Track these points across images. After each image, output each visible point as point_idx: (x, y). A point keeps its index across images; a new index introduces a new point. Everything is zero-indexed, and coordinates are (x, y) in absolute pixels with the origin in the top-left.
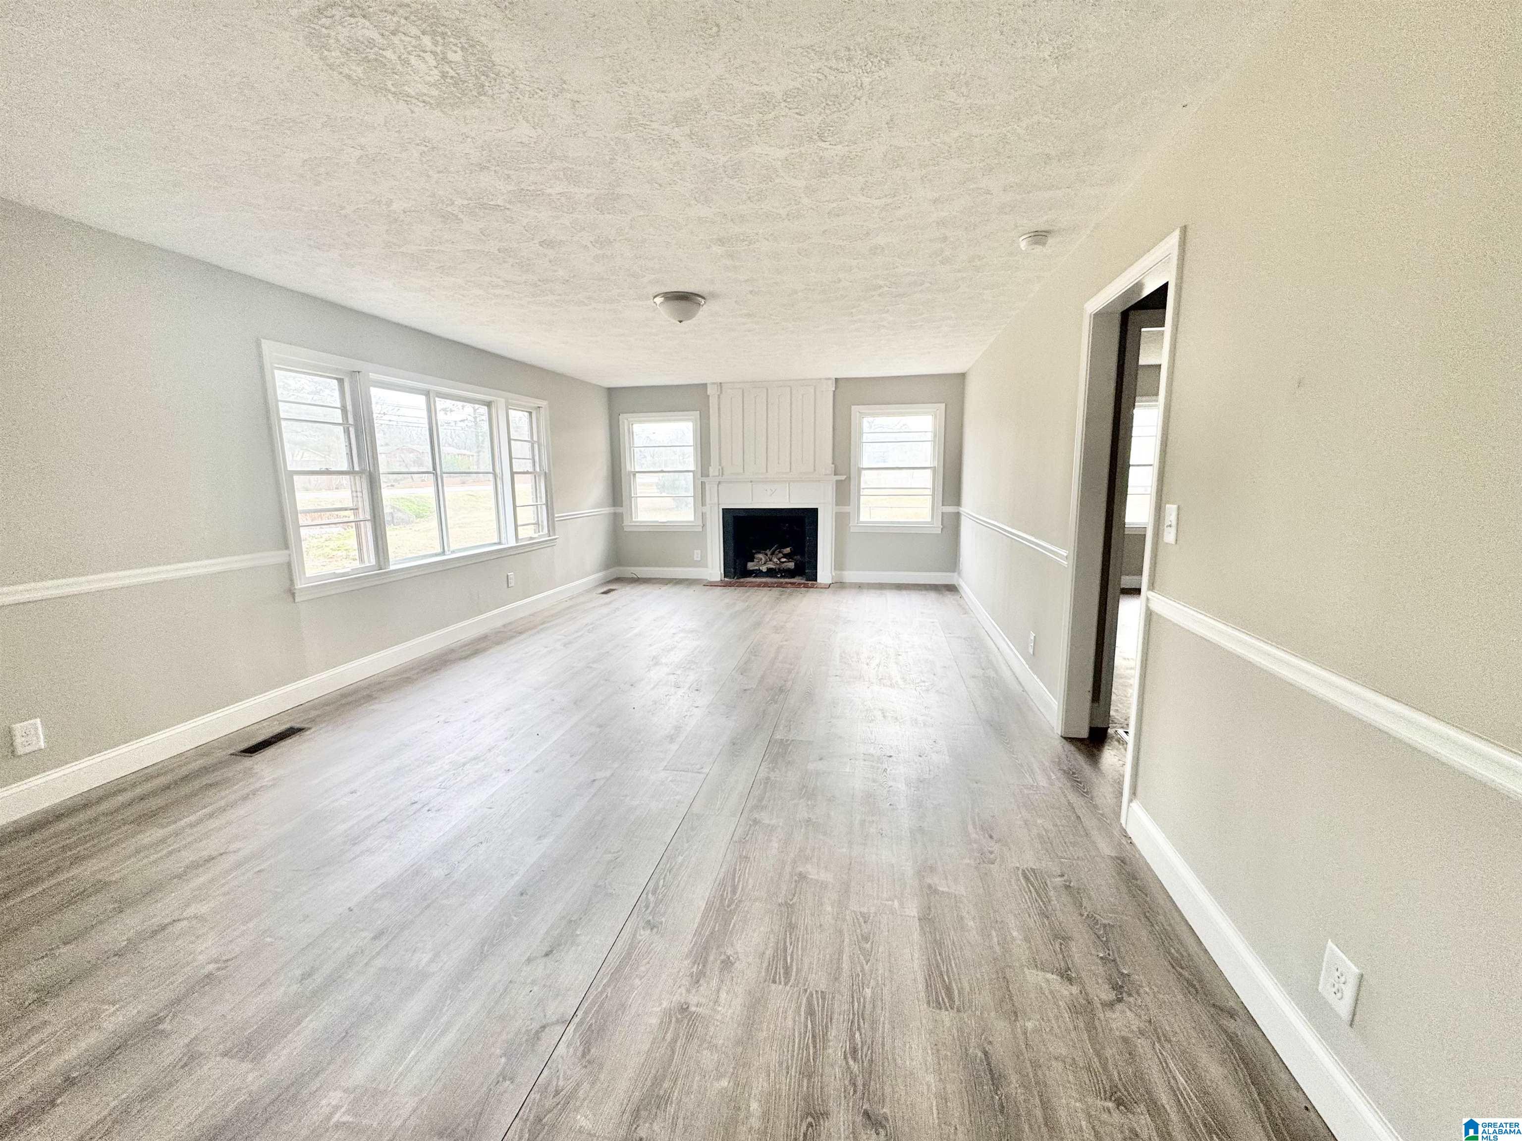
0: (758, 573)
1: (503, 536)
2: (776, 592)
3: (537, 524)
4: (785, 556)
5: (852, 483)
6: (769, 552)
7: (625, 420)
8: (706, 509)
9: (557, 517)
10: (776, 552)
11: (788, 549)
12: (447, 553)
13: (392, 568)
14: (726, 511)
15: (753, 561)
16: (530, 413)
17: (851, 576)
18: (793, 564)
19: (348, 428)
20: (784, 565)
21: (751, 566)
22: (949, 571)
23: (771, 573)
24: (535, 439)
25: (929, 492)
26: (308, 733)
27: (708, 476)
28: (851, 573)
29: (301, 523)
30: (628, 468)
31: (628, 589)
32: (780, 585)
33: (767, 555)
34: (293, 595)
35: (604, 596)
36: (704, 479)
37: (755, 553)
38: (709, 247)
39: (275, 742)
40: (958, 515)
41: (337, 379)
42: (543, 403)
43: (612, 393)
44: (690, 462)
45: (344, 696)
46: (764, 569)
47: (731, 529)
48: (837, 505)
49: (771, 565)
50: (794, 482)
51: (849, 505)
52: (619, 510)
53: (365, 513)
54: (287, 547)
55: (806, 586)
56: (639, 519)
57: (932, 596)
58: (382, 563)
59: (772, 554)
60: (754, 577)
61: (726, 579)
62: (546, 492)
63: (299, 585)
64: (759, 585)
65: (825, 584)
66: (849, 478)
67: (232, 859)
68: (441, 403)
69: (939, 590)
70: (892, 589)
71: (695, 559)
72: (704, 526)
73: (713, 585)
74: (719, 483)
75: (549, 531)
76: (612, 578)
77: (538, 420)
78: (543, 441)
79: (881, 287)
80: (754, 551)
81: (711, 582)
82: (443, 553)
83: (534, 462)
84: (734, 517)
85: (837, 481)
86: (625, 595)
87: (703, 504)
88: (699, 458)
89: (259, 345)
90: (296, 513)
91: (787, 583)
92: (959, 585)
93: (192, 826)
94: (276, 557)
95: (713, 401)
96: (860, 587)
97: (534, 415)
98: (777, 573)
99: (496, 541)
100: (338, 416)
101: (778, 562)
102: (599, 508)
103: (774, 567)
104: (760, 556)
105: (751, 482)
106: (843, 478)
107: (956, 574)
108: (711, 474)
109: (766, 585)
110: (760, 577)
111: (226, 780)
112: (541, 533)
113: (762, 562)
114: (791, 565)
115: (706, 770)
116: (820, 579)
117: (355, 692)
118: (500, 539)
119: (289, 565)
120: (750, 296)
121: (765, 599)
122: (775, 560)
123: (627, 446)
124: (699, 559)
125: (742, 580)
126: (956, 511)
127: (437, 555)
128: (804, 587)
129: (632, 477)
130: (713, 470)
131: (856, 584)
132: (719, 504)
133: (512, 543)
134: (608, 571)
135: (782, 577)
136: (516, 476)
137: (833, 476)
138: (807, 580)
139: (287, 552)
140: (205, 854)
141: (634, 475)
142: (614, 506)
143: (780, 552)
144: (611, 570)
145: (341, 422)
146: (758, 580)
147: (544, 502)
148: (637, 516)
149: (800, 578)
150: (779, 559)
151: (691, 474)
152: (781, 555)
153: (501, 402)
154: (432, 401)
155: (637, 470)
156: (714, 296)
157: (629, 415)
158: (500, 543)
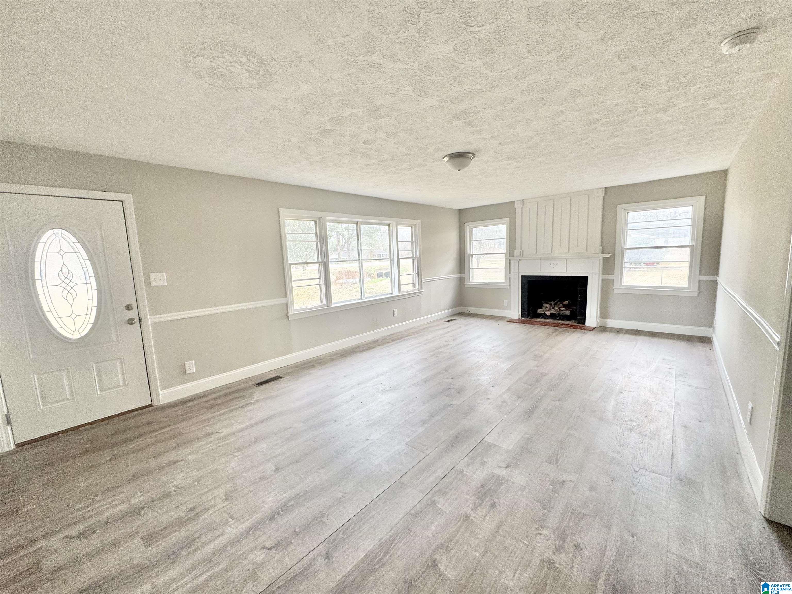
0: (544, 316)
1: (393, 290)
2: (551, 329)
3: (414, 284)
4: (564, 306)
5: (617, 257)
6: (553, 303)
7: (468, 226)
8: (512, 276)
9: (424, 280)
10: (559, 303)
11: (567, 302)
12: (363, 298)
13: (333, 306)
14: (523, 277)
15: (542, 308)
16: (412, 227)
17: (612, 323)
18: (569, 311)
19: (318, 243)
20: (562, 312)
21: (540, 311)
22: (706, 327)
23: (552, 316)
24: (414, 240)
25: (688, 264)
26: (283, 379)
27: (514, 256)
28: (613, 321)
29: (293, 286)
30: (469, 252)
31: (462, 320)
32: (557, 325)
33: (551, 305)
34: (288, 317)
35: (447, 323)
36: (511, 258)
37: (544, 303)
38: (451, 123)
39: (269, 382)
40: (716, 283)
41: (314, 221)
42: (419, 222)
43: (461, 212)
44: (503, 249)
45: (305, 364)
46: (548, 313)
47: (526, 287)
48: (603, 274)
49: (553, 312)
50: (570, 259)
51: (614, 274)
52: (463, 275)
53: (323, 281)
54: (286, 297)
55: (576, 328)
56: (474, 281)
57: (682, 345)
58: (329, 304)
59: (555, 304)
60: (541, 318)
61: (522, 318)
62: (418, 267)
63: (290, 313)
64: (542, 324)
65: (591, 327)
66: (614, 256)
67: (218, 436)
68: (362, 227)
69: (692, 341)
70: (645, 335)
71: (504, 305)
72: (510, 285)
73: (512, 321)
74: (520, 260)
75: (419, 287)
76: (457, 313)
77: (415, 230)
78: (418, 241)
79: (598, 120)
80: (543, 302)
81: (512, 319)
82: (361, 299)
83: (413, 252)
84: (529, 281)
85: (604, 258)
86: (461, 322)
87: (510, 273)
88: (509, 245)
89: (278, 210)
90: (291, 281)
91: (563, 324)
92: (712, 338)
93: (219, 416)
94: (282, 301)
95: (518, 211)
96: (619, 331)
97: (413, 229)
98: (558, 317)
99: (390, 292)
100: (313, 237)
101: (558, 310)
102: (451, 275)
103: (555, 313)
104: (547, 305)
105: (540, 259)
106: (609, 255)
107: (711, 329)
108: (515, 255)
109: (547, 324)
110: (545, 318)
111: (244, 396)
112: (415, 288)
113: (547, 309)
114: (568, 312)
115: (428, 452)
116: (587, 324)
117: (310, 362)
118: (392, 292)
119: (287, 304)
120: (501, 147)
121: (541, 334)
122: (556, 308)
123: (468, 240)
124: (507, 305)
125: (533, 319)
126: (715, 279)
127: (358, 300)
128: (574, 328)
129: (471, 258)
130: (517, 253)
131: (616, 329)
132: (519, 273)
133: (397, 294)
134: (455, 309)
135: (560, 319)
136: (401, 260)
137: (601, 254)
138: (578, 323)
139: (286, 298)
140: (213, 430)
141: (472, 256)
142: (460, 273)
143: (560, 303)
144: (456, 308)
145: (315, 240)
146: (544, 320)
147: (417, 272)
148: (473, 279)
149: (573, 321)
150: (559, 308)
151: (504, 255)
152: (561, 305)
153: (394, 223)
154: (359, 226)
155: (474, 253)
156: (479, 151)
157: (469, 223)
158: (392, 294)
